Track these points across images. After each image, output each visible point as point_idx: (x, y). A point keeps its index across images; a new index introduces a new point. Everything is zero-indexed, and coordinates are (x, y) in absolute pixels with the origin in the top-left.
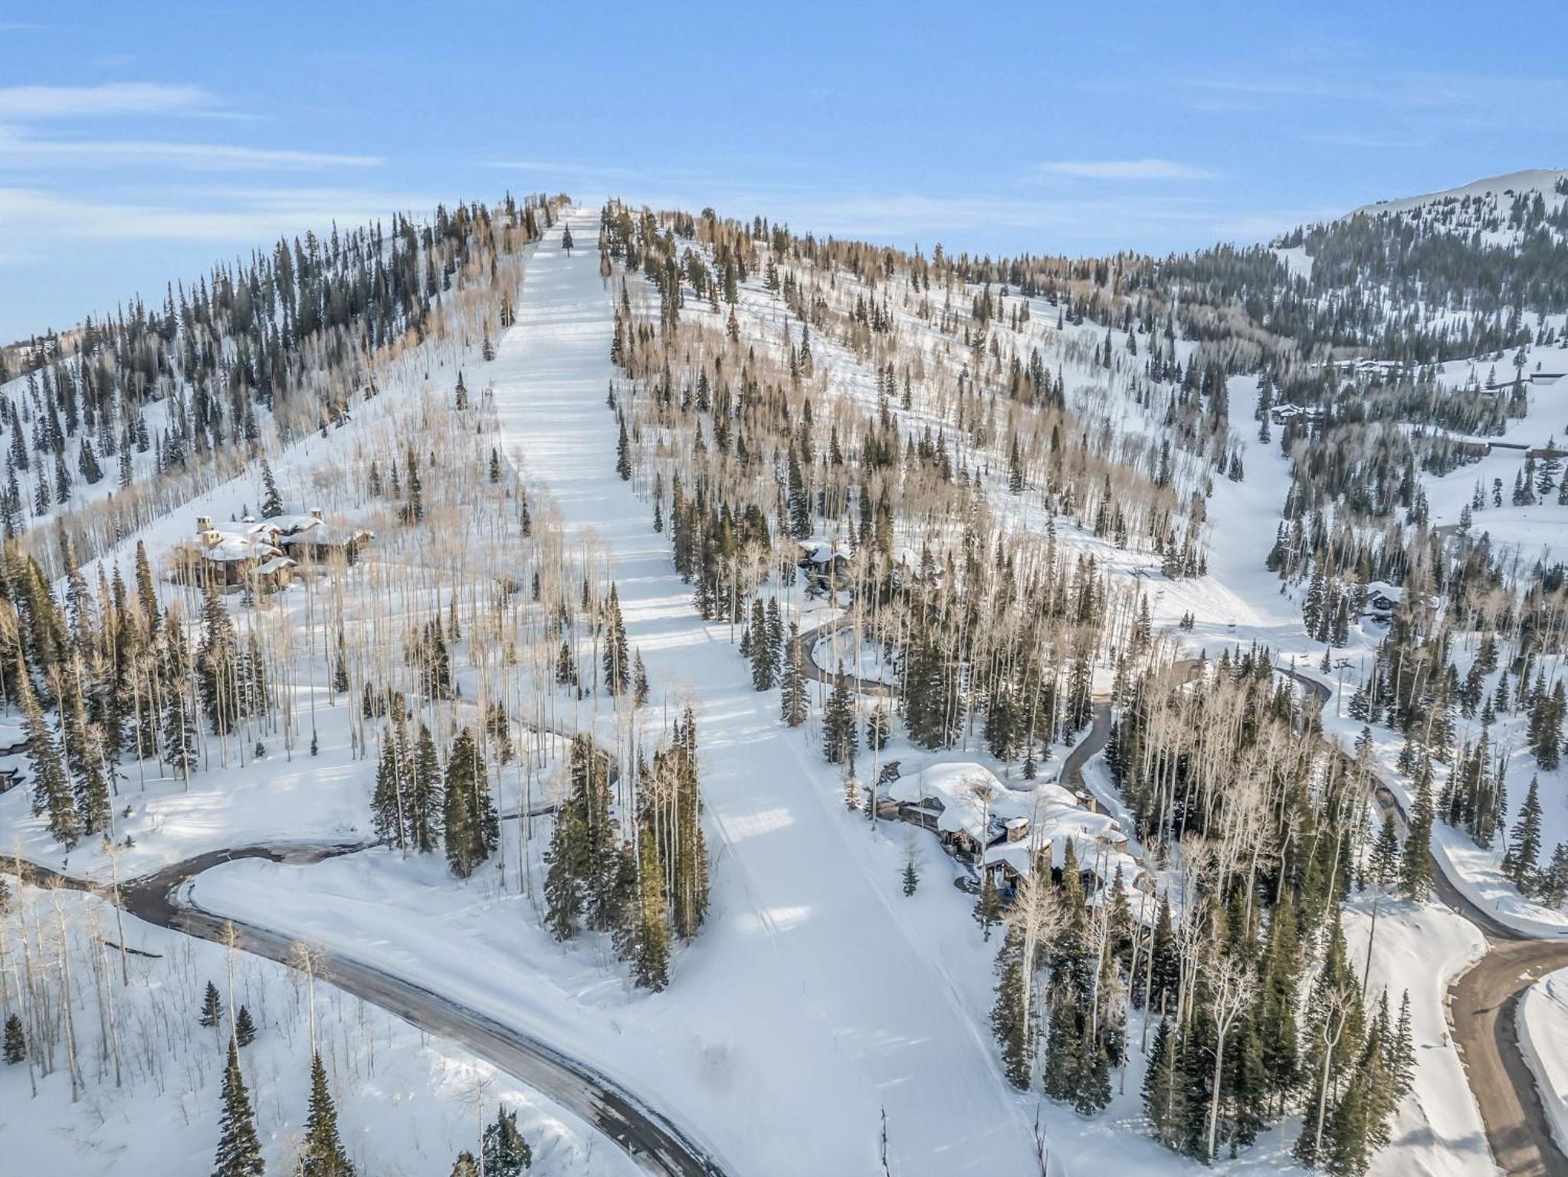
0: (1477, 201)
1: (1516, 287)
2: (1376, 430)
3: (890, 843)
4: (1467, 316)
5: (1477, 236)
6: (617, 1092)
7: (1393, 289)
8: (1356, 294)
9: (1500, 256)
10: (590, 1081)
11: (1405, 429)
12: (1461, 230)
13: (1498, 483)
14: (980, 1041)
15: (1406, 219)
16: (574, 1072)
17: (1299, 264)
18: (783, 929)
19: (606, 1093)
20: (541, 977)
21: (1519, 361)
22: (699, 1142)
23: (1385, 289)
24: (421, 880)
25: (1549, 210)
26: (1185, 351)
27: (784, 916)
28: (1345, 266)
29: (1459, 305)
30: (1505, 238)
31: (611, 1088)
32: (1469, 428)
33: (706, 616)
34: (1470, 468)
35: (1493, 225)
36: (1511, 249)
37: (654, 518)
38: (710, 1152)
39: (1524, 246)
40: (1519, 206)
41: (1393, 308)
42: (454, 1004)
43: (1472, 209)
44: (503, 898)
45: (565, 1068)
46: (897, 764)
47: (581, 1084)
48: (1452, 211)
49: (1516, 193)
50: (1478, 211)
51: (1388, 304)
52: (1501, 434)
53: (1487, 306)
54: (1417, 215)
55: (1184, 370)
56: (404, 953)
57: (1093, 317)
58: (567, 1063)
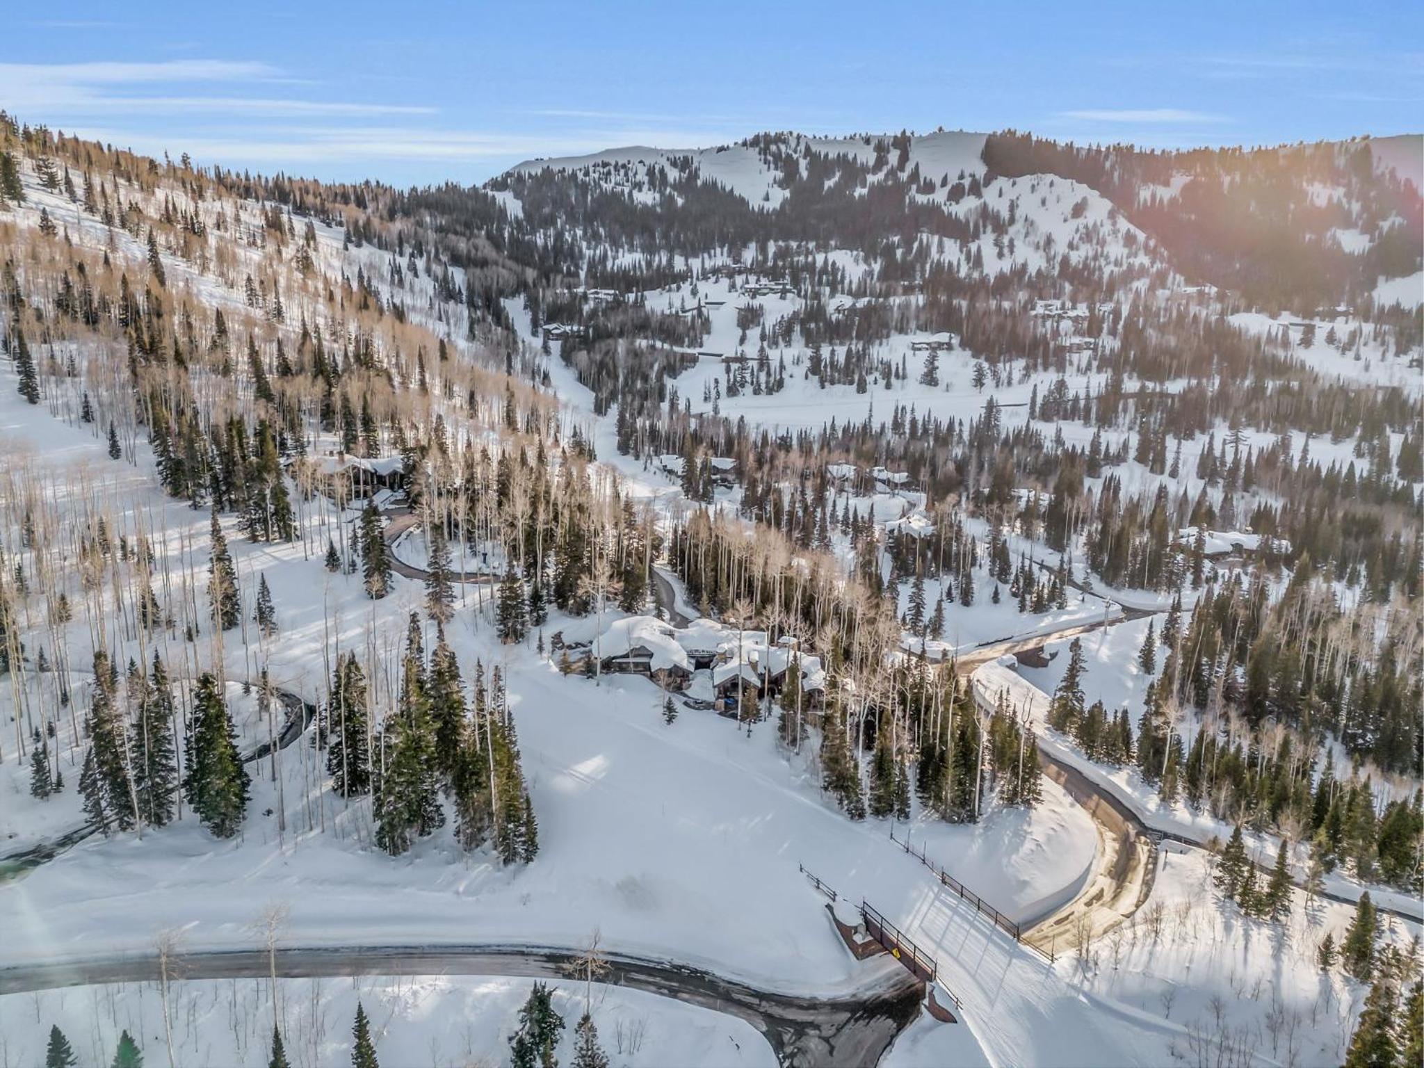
0: (624, 166)
1: (665, 236)
2: (621, 345)
3: (621, 691)
4: (638, 256)
5: (630, 194)
6: (554, 951)
7: (585, 233)
8: (559, 236)
9: (647, 210)
10: (522, 953)
11: (642, 343)
12: (619, 189)
13: (717, 381)
14: (807, 801)
15: (580, 176)
16: (500, 953)
17: (513, 206)
18: (600, 777)
19: (545, 956)
20: (407, 890)
21: (694, 292)
22: (654, 956)
23: (579, 233)
24: (184, 854)
25: (671, 179)
26: (459, 277)
27: (591, 766)
28: (547, 210)
29: (632, 249)
30: (646, 197)
31: (546, 951)
32: (680, 342)
33: (254, 539)
34: (690, 372)
35: (638, 186)
36: (654, 206)
37: (108, 443)
38: (669, 958)
39: (661, 204)
40: (651, 172)
41: (589, 248)
42: (326, 950)
43: (622, 172)
44: (300, 839)
45: (490, 953)
46: (560, 633)
47: (519, 959)
48: (609, 173)
49: (647, 163)
50: (626, 174)
51: (584, 244)
52: (701, 346)
53: (650, 249)
54: (587, 174)
55: (464, 292)
56: (229, 926)
57: (370, 242)
58: (487, 950)
